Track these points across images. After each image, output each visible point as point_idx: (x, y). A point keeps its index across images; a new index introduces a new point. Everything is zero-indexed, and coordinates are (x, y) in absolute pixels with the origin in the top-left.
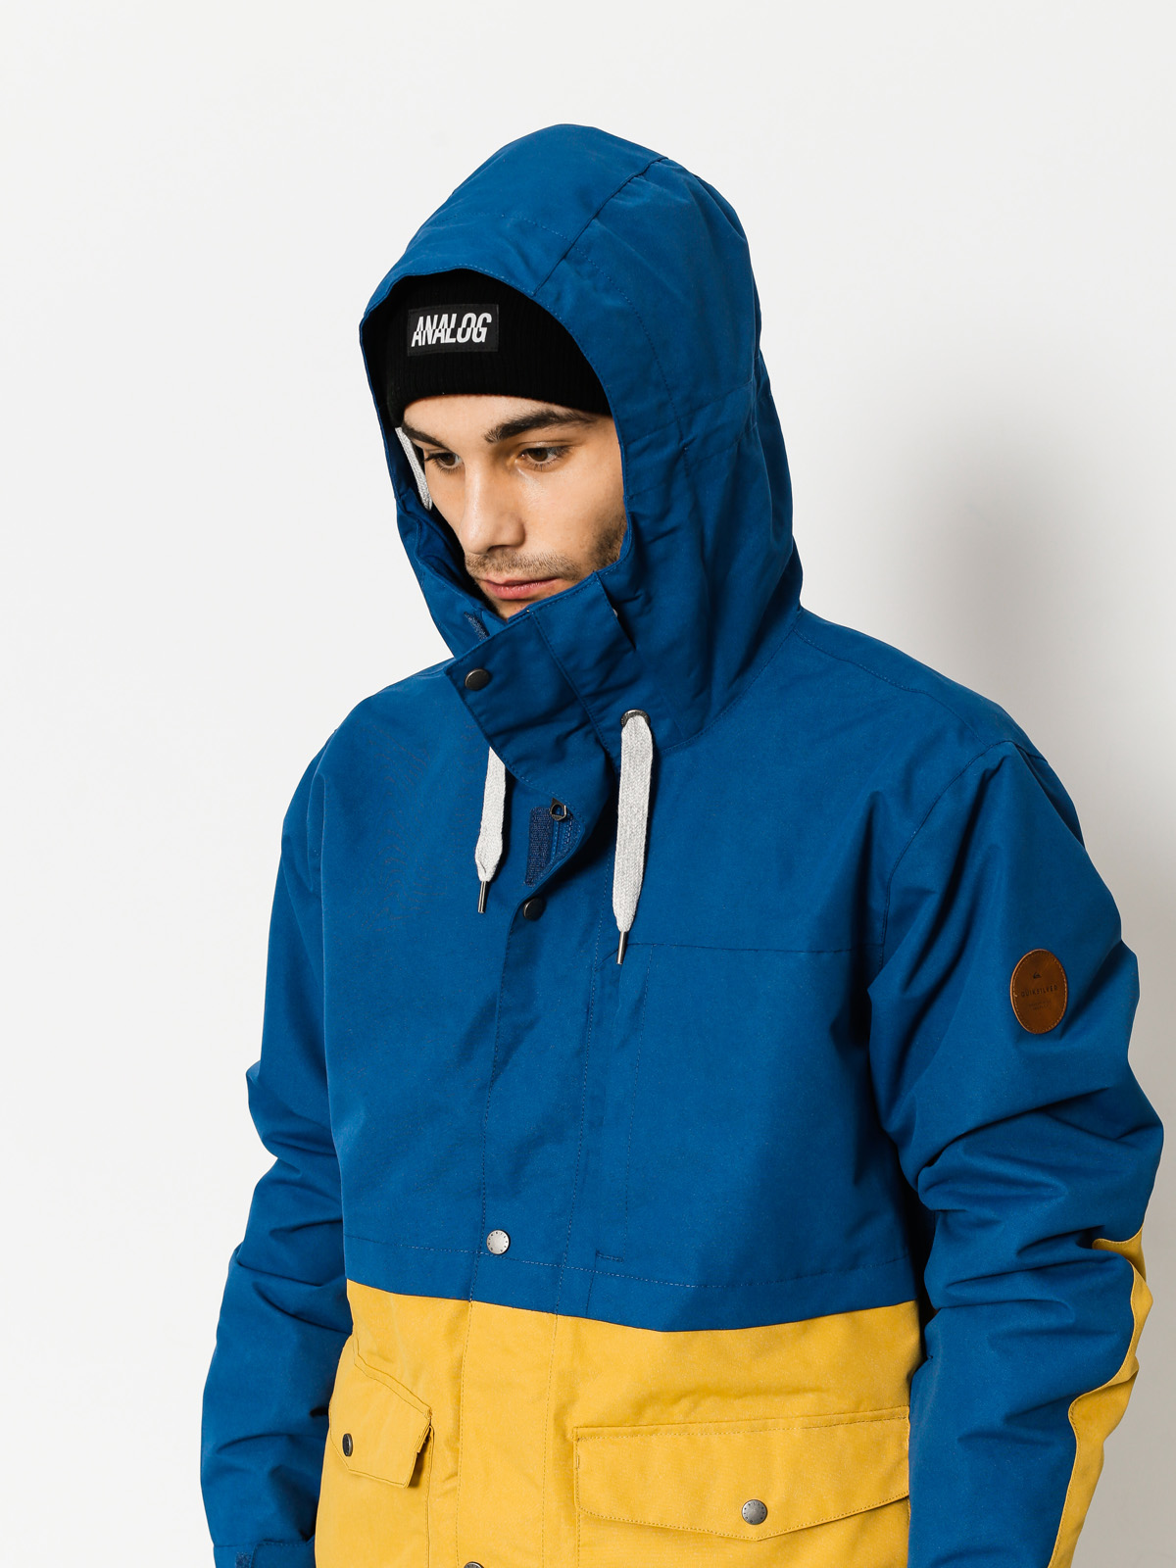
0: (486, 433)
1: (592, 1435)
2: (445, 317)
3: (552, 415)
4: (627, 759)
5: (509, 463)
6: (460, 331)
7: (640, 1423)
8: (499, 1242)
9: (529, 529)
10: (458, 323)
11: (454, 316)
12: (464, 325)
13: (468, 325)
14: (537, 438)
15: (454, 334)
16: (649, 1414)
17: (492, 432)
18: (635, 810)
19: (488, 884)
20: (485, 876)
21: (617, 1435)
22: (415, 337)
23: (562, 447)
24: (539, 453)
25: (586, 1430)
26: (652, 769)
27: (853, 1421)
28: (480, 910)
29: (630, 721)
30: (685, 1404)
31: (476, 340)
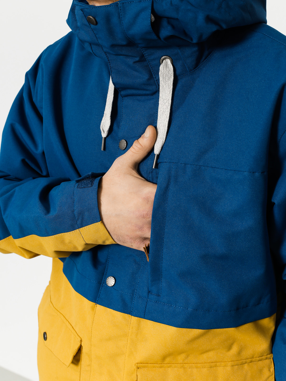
1: (144, 367)
4: (162, 79)
7: (165, 363)
8: (111, 282)
16: (168, 360)
18: (165, 101)
19: (105, 138)
20: (104, 135)
21: (154, 367)
25: (141, 365)
26: (173, 83)
27: (251, 362)
28: (102, 149)
29: (164, 61)
30: (183, 356)
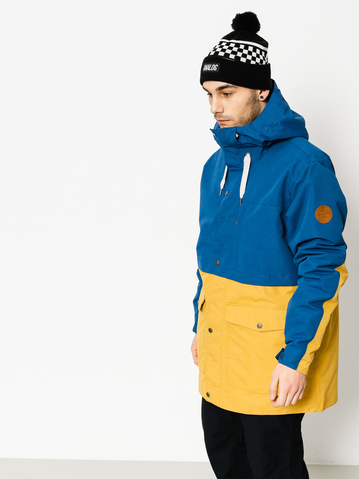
0: (216, 89)
2: (209, 65)
3: (228, 85)
5: (221, 96)
6: (212, 68)
9: (225, 109)
10: (211, 67)
11: (211, 65)
12: (212, 67)
13: (213, 67)
14: (226, 90)
15: (210, 69)
17: (217, 89)
22: (204, 69)
23: (231, 93)
24: (227, 94)
31: (214, 70)
